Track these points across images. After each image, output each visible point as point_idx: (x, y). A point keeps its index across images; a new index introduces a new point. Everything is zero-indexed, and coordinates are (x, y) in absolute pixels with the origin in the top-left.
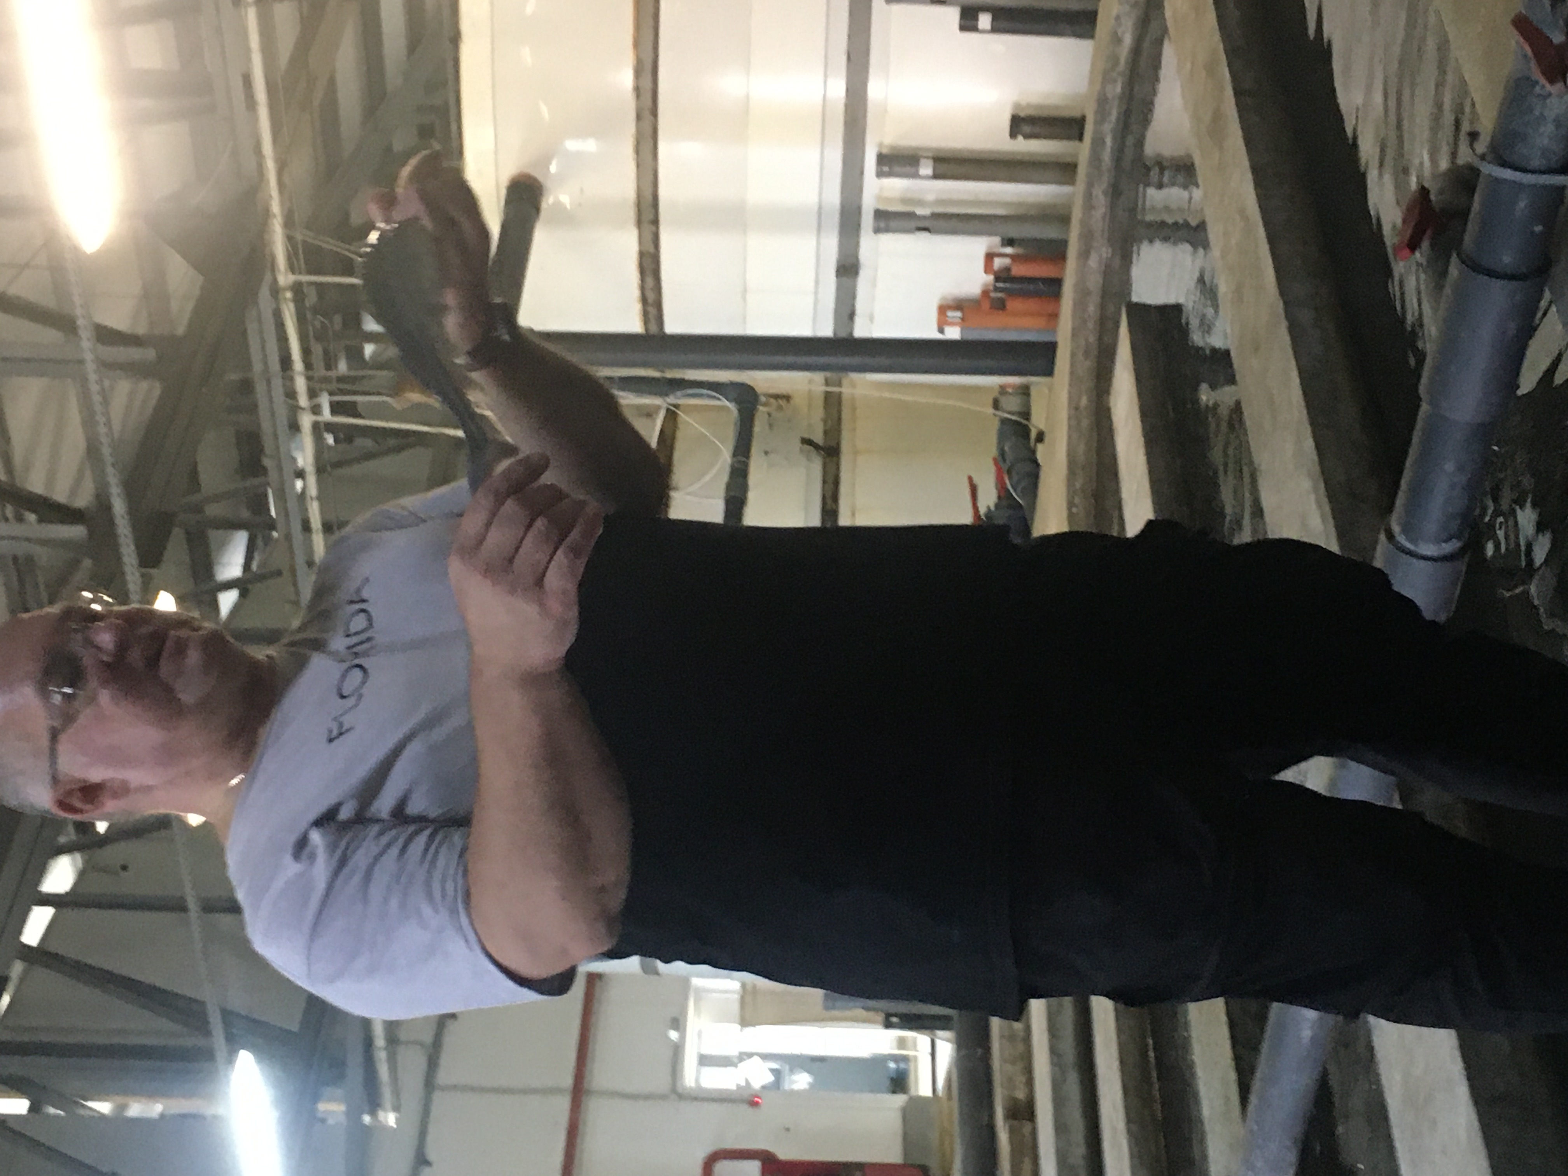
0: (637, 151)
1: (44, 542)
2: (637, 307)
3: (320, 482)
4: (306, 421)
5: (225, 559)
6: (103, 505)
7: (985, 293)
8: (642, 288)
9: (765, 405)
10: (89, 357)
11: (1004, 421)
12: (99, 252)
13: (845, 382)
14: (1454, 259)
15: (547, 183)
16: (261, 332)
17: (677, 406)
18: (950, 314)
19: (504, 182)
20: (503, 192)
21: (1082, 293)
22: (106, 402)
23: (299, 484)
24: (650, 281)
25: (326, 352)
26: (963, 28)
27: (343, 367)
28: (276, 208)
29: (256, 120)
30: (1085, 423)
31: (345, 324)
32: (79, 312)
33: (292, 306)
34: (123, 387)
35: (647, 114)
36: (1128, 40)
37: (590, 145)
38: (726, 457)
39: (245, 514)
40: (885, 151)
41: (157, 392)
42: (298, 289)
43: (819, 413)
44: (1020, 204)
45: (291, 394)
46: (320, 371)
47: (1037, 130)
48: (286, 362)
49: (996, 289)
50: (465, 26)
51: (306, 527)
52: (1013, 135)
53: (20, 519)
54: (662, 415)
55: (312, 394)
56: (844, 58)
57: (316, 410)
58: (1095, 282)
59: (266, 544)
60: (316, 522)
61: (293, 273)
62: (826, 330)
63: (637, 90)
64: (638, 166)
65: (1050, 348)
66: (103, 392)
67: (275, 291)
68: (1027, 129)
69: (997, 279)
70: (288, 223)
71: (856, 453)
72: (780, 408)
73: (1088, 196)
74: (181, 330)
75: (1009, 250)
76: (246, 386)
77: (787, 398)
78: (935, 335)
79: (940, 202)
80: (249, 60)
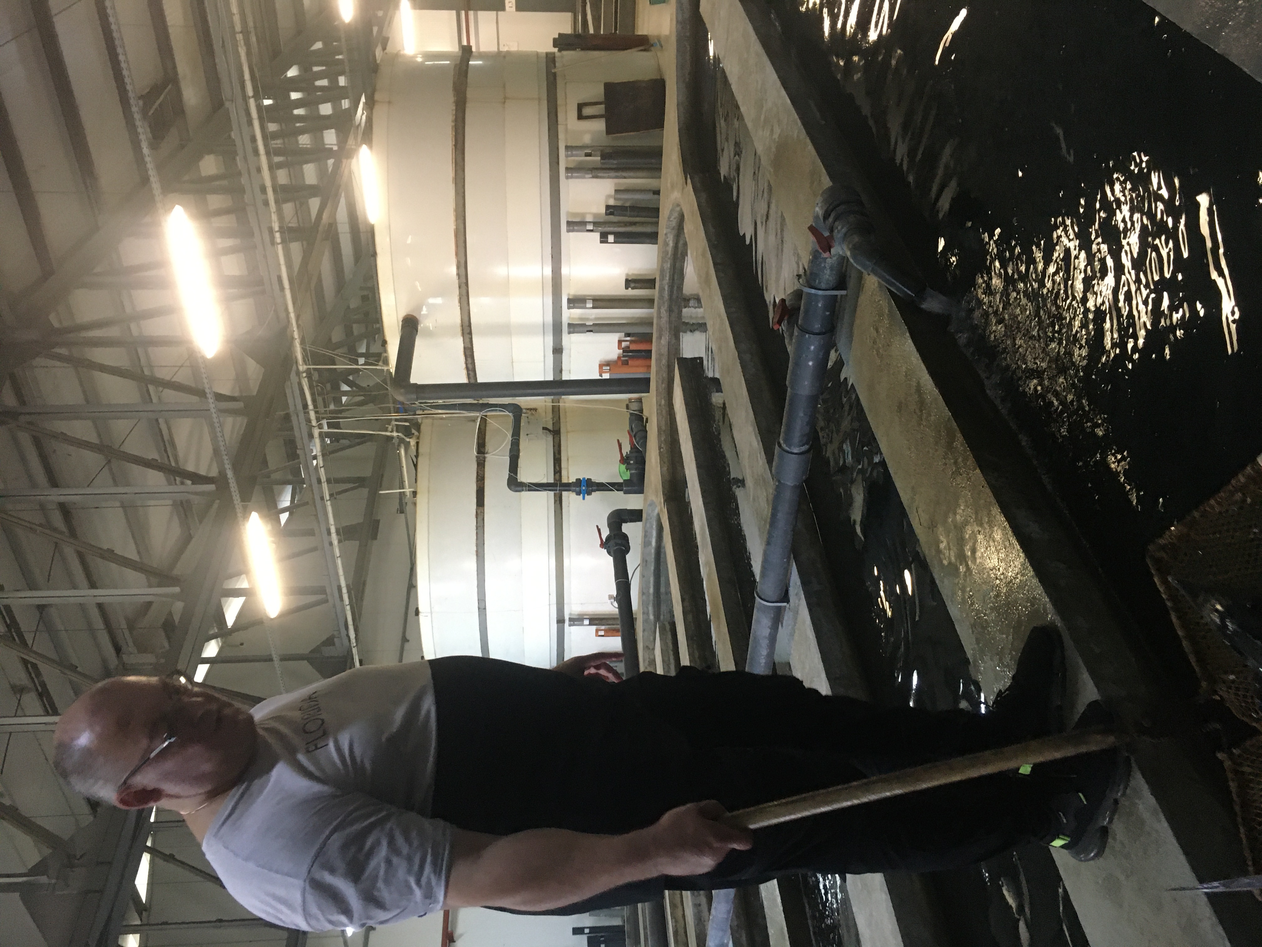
0: (460, 302)
1: (196, 493)
2: (464, 372)
3: (324, 460)
4: (316, 432)
5: (282, 499)
6: (222, 474)
7: (619, 358)
8: (466, 364)
9: (525, 413)
10: (212, 406)
11: (631, 414)
12: (214, 358)
13: (561, 401)
14: (796, 328)
15: (420, 319)
16: (293, 392)
17: (486, 416)
18: (604, 368)
19: (401, 319)
20: (401, 323)
21: (660, 355)
22: (221, 426)
23: (315, 462)
24: (469, 360)
25: (324, 399)
26: (601, 242)
27: (332, 407)
28: (296, 335)
29: (284, 296)
30: (664, 412)
31: (332, 388)
32: (207, 386)
33: (306, 379)
34: (229, 421)
35: (463, 286)
36: (671, 244)
37: (439, 301)
38: (509, 437)
39: (290, 477)
40: (570, 297)
41: (246, 421)
42: (308, 372)
43: (550, 415)
44: (633, 318)
45: (309, 421)
46: (321, 409)
47: (637, 285)
48: (305, 406)
49: (624, 356)
50: (379, 250)
51: (319, 481)
52: (627, 288)
53: (182, 483)
54: (479, 420)
55: (318, 419)
56: (550, 256)
57: (320, 426)
58: (665, 350)
59: (300, 492)
60: (323, 479)
61: (306, 364)
62: (550, 378)
63: (458, 275)
64: (461, 309)
65: (648, 380)
66: (219, 422)
67: (298, 373)
68: (632, 285)
69: (624, 352)
70: (302, 342)
71: (567, 432)
72: (532, 414)
73: (659, 312)
74: (255, 393)
75: (628, 339)
76: (287, 418)
77: (535, 410)
78: (597, 377)
79: (596, 319)
80: (280, 269)
